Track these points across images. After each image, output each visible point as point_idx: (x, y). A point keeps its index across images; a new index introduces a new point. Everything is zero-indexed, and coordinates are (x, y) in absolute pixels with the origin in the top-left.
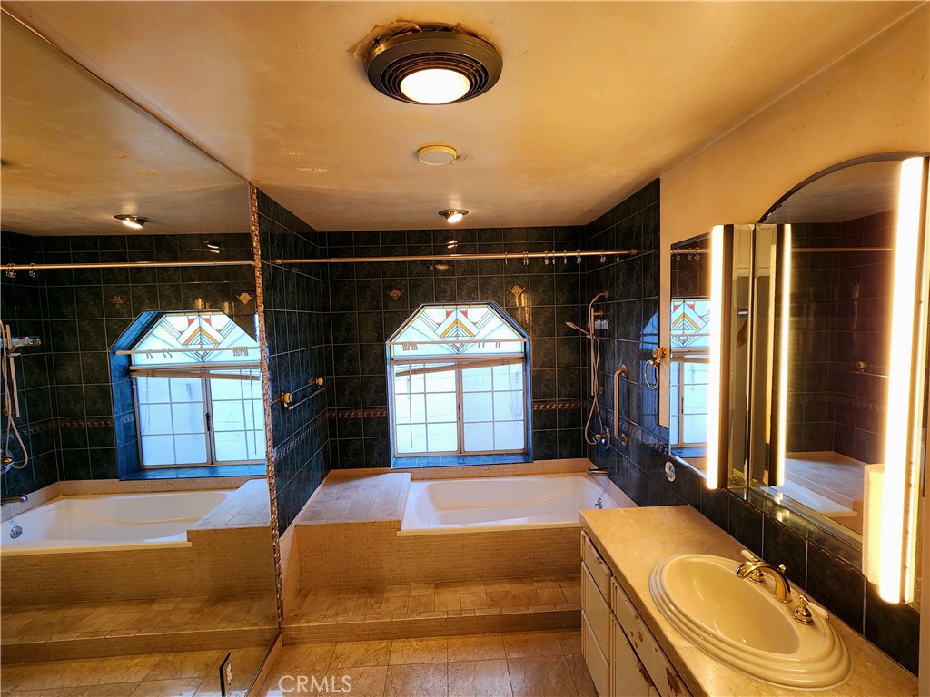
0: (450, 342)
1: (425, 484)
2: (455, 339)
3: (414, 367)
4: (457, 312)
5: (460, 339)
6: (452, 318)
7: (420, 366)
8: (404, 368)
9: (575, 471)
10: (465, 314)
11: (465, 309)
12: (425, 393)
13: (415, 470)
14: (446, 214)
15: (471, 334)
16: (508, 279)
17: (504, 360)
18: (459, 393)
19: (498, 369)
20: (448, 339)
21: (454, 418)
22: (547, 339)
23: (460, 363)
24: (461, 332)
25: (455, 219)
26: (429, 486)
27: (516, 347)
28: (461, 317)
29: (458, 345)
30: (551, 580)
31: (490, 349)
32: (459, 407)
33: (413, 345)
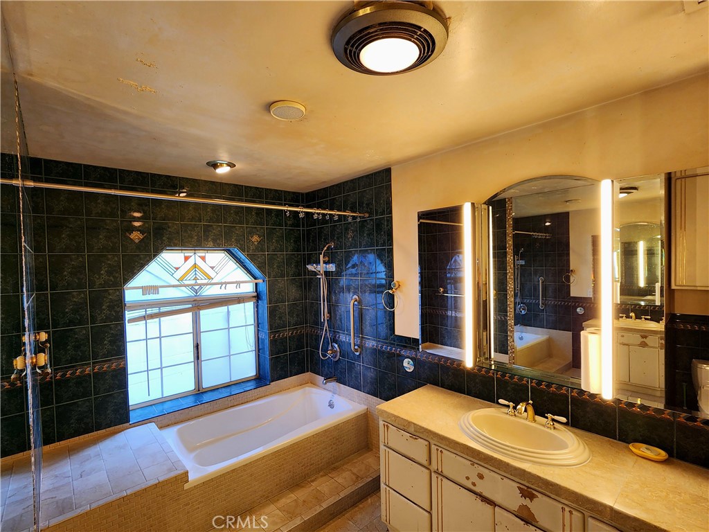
0: (188, 285)
1: (175, 429)
2: (193, 282)
3: (149, 311)
4: (195, 257)
5: (199, 282)
6: (191, 262)
7: (156, 310)
8: (141, 313)
9: (301, 384)
10: (203, 258)
11: (203, 255)
12: (160, 338)
13: (159, 418)
14: (215, 165)
15: (210, 278)
16: (248, 230)
17: (239, 299)
18: (197, 332)
19: (234, 308)
20: (186, 282)
21: (191, 357)
22: (279, 279)
23: (198, 305)
24: (199, 275)
25: (223, 170)
26: (179, 430)
27: (248, 288)
28: (200, 262)
29: (197, 287)
30: (322, 476)
31: (231, 290)
32: (197, 347)
33: (155, 289)
